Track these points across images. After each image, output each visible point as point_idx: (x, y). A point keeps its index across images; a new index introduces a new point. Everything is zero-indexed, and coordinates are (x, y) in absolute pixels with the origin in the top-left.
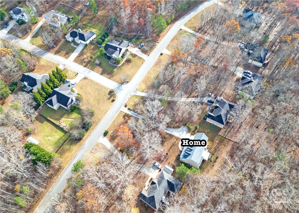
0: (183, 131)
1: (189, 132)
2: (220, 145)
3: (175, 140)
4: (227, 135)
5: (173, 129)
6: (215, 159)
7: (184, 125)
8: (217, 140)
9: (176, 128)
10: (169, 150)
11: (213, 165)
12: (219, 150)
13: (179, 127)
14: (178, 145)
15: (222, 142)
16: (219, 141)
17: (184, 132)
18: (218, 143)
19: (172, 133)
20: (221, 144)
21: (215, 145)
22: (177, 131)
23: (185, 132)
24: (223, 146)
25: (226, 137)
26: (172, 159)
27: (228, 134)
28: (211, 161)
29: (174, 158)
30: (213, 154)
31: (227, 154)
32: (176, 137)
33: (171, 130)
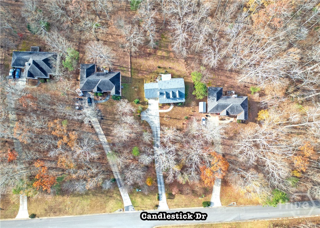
0: (148, 116)
2: (143, 71)
3: (165, 119)
4: (127, 68)
5: (152, 128)
6: (162, 69)
7: (140, 119)
8: (138, 76)
9: (149, 126)
12: (149, 69)
13: (146, 122)
14: (169, 112)
15: (138, 70)
16: (138, 73)
18: (142, 73)
19: (158, 126)
20: (140, 70)
22: (152, 123)
24: (142, 67)
25: (130, 67)
27: (125, 67)
28: (166, 72)
33: (154, 129)
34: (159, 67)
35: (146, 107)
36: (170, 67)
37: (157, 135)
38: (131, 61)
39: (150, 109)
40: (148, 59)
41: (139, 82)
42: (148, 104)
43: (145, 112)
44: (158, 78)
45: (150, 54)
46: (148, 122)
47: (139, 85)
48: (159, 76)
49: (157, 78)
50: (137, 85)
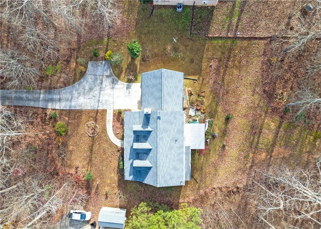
0: (99, 81)
1: (119, 76)
2: (224, 74)
3: (91, 123)
4: (237, 27)
5: (68, 89)
6: (223, 126)
7: (91, 59)
8: (210, 60)
9: (74, 83)
10: (90, 160)
11: (224, 146)
12: (227, 92)
13: (83, 74)
14: (106, 135)
15: (229, 58)
16: (220, 61)
17: (104, 86)
18: (218, 69)
19: (73, 103)
20: (226, 67)
21: (211, 82)
22: (81, 89)
23: (107, 83)
24: (236, 72)
25: (239, 34)
26: (109, 181)
27: (239, 19)
28: (214, 137)
29: (113, 175)
30: (212, 114)
31: (254, 91)
32: (89, 112)
33: (65, 94)
34: (228, 119)
35: (123, 75)
36: (227, 148)
37: (52, 100)
38: (256, 38)
39: (116, 86)
40: (257, 90)
41: (192, 61)
42: (130, 81)
43: (108, 73)
44: (199, 113)
45: (270, 95)
46: (82, 80)
47: (183, 59)
48: (203, 116)
49: (197, 110)
50: (184, 53)
